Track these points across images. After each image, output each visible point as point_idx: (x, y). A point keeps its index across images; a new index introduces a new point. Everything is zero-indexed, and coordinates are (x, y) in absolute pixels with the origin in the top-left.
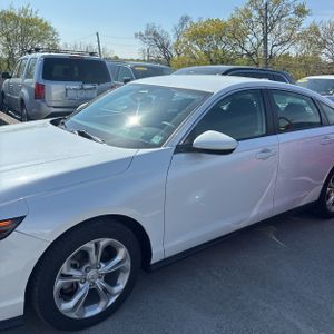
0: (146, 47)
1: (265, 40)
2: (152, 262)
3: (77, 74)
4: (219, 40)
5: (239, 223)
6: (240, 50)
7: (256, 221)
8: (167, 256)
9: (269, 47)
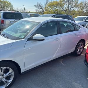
0: (37, 9)
1: (69, 6)
2: (22, 72)
3: (15, 17)
4: (57, 6)
5: (49, 59)
6: (62, 9)
7: (55, 58)
8: (26, 70)
9: (70, 8)
